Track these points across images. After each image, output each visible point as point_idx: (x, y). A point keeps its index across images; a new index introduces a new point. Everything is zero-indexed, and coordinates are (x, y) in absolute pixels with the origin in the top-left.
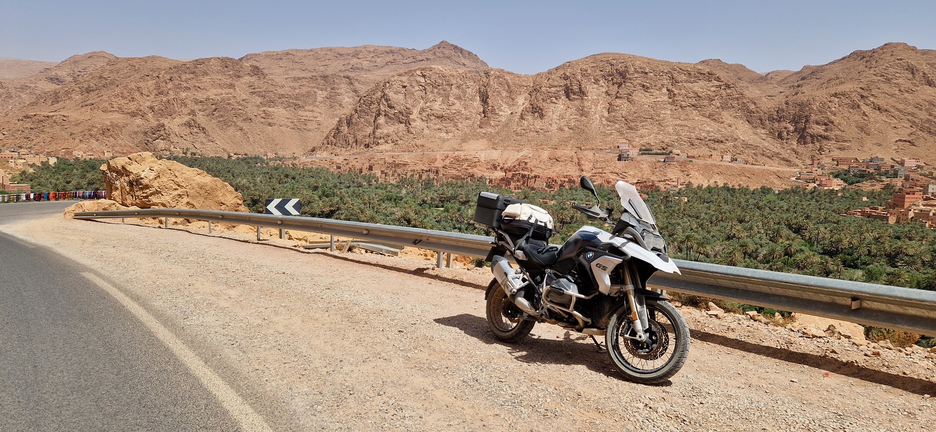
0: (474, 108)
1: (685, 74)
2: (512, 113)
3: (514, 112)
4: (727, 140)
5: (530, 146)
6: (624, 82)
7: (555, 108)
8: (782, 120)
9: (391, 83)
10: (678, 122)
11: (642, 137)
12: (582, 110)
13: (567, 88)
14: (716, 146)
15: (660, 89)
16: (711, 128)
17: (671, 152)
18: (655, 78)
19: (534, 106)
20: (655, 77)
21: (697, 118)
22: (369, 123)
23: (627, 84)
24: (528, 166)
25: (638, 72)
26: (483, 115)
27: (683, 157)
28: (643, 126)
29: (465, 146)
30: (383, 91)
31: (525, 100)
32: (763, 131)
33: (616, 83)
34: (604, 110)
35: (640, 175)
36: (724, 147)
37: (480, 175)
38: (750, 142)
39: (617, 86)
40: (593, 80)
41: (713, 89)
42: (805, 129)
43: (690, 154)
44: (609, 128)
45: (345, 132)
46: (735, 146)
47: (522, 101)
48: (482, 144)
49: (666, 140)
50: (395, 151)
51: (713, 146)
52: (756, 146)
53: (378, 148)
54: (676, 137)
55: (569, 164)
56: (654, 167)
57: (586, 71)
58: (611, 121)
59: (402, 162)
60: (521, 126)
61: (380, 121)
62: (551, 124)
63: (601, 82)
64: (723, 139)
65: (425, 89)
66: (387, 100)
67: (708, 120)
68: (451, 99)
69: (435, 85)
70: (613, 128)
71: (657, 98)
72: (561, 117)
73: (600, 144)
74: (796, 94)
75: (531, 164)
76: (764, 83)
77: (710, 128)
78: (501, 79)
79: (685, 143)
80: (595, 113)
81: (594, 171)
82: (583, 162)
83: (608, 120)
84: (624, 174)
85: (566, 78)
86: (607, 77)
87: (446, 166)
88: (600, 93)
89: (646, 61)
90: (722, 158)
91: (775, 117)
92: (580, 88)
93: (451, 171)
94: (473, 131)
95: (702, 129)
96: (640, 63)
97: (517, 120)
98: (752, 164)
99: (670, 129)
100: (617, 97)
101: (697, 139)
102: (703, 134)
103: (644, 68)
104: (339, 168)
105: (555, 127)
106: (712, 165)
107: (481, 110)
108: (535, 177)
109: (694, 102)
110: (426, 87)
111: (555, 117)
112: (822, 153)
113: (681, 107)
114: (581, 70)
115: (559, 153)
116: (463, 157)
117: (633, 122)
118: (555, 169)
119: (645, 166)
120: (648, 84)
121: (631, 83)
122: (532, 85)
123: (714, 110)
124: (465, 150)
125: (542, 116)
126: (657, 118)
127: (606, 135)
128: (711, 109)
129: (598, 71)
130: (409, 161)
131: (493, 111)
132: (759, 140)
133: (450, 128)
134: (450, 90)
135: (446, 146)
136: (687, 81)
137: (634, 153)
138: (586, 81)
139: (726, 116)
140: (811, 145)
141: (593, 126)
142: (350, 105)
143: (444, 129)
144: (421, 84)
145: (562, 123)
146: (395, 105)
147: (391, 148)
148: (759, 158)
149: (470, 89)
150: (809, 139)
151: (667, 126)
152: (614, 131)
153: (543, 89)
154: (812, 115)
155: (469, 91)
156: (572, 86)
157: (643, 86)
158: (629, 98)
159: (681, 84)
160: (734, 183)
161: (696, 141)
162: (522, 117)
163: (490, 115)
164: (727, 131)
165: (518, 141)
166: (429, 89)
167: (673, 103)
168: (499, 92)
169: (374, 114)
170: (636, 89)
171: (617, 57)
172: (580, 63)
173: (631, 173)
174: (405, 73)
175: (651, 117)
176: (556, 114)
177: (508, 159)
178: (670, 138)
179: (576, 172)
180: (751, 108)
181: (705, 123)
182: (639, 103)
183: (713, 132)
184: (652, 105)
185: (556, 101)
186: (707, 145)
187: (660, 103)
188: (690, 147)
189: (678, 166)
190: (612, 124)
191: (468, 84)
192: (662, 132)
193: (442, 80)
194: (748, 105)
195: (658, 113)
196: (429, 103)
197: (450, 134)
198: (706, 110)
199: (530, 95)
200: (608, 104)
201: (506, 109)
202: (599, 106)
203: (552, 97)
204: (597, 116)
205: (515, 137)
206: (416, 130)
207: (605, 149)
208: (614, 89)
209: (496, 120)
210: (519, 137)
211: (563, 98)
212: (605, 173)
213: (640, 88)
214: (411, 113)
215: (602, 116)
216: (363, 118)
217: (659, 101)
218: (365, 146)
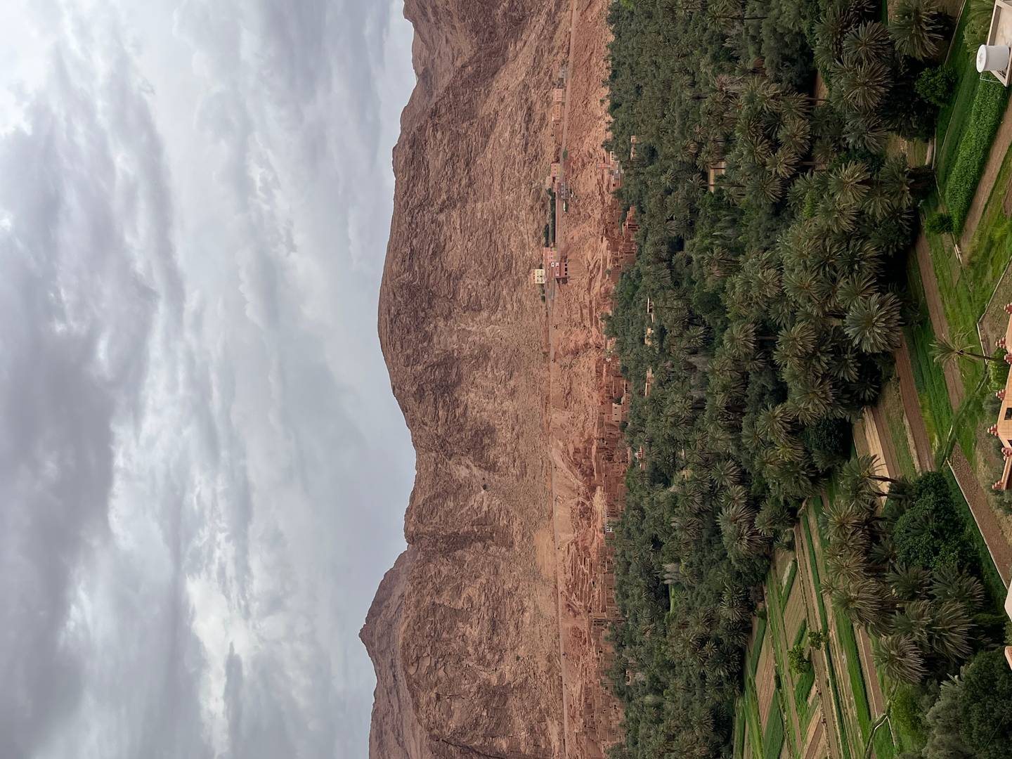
0: (477, 559)
1: (414, 185)
2: (485, 487)
3: (483, 483)
4: (527, 100)
5: (544, 448)
6: (428, 288)
7: (474, 408)
8: (491, 23)
9: (432, 725)
10: (497, 187)
11: (523, 247)
12: (477, 358)
13: (438, 388)
14: (537, 117)
15: (440, 225)
16: (506, 129)
17: (550, 192)
18: (421, 236)
19: (472, 445)
20: (419, 236)
21: (489, 156)
23: (431, 281)
24: (581, 446)
25: (411, 266)
27: (558, 169)
28: (504, 247)
29: (547, 572)
30: (448, 742)
31: (460, 464)
32: (511, 48)
33: (430, 301)
34: (478, 319)
35: (592, 240)
36: (539, 103)
37: (603, 538)
38: (529, 62)
39: (434, 301)
40: (425, 344)
41: (439, 135)
43: (552, 158)
44: (509, 306)
46: (538, 86)
47: (463, 470)
48: (542, 540)
49: (529, 201)
50: (562, 713)
51: (537, 123)
52: (537, 51)
53: (556, 750)
55: (575, 369)
56: (576, 218)
57: (408, 357)
58: (495, 303)
59: (583, 698)
60: (507, 468)
61: (505, 746)
62: (504, 413)
63: (429, 329)
65: (443, 656)
66: (464, 733)
67: (493, 136)
68: (460, 604)
69: (436, 638)
70: (508, 299)
71: (455, 228)
72: (490, 394)
73: (538, 318)
74: (448, 11)
75: (577, 443)
76: (432, 72)
77: (506, 132)
78: (424, 512)
79: (534, 170)
80: (483, 334)
81: (588, 323)
82: (572, 345)
83: (494, 311)
85: (421, 392)
86: (420, 320)
87: (586, 607)
88: (448, 329)
89: (391, 255)
90: (558, 103)
91: (487, 34)
92: (439, 365)
93: (596, 596)
94: (519, 560)
95: (508, 144)
96: (394, 264)
97: (496, 477)
98: (568, 53)
99: (510, 198)
100: (454, 297)
101: (526, 150)
102: (518, 141)
103: (404, 256)
105: (508, 405)
107: (479, 545)
108: (601, 427)
109: (462, 164)
110: (439, 653)
111: (490, 407)
113: (470, 185)
114: (408, 366)
115: (556, 391)
116: (569, 575)
117: (497, 264)
118: (586, 394)
119: (575, 233)
120: (432, 246)
121: (429, 276)
122: (434, 454)
123: (474, 130)
124: (555, 573)
125: (489, 430)
126: (490, 223)
127: (521, 311)
128: (474, 135)
129: (409, 337)
130: (580, 683)
131: (481, 523)
132: (526, 48)
133: (514, 604)
134: (443, 608)
135: (548, 610)
136: (426, 181)
137: (552, 257)
138: (426, 356)
139: (487, 108)
141: (505, 336)
143: (516, 616)
144: (433, 665)
145: (501, 391)
146: (474, 716)
147: (556, 722)
148: (557, 43)
149: (442, 568)
151: (503, 203)
152: (514, 297)
153: (440, 431)
155: (444, 570)
156: (435, 381)
157: (434, 253)
158: (456, 278)
159: (430, 190)
160: (602, 70)
161: (529, 151)
162: (492, 467)
163: (488, 529)
164: (511, 102)
165: (535, 472)
166: (442, 649)
167: (464, 200)
168: (447, 513)
170: (440, 266)
171: (384, 307)
172: (396, 369)
173: (589, 255)
174: (413, 696)
175: (488, 235)
176: (485, 405)
177: (570, 488)
178: (524, 197)
179: (591, 355)
180: (472, 71)
181: (497, 142)
182: (464, 259)
183: (512, 126)
184: (467, 236)
185: (462, 408)
186: (535, 132)
187: (463, 222)
188: (540, 160)
189: (575, 176)
190: (501, 303)
191: (433, 573)
192: (515, 212)
193: (425, 624)
194: (465, 76)
195: (481, 223)
196: (468, 648)
197: (526, 604)
198: (474, 143)
199: (452, 455)
200: (467, 313)
201: (478, 498)
202: (470, 329)
203: (455, 415)
204: (487, 330)
205: (529, 477)
206: (519, 672)
207: (547, 309)
208: (441, 305)
209: (497, 515)
210: (528, 470)
211: (456, 395)
212: (591, 302)
213: (437, 259)
214: (487, 683)
215: (488, 321)
217: (461, 225)
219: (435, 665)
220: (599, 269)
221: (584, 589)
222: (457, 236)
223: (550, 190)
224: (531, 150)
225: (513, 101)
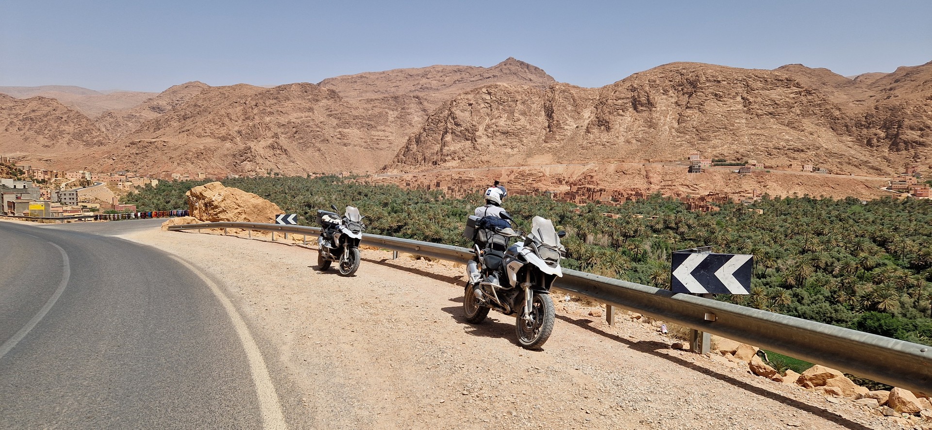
0: (539, 123)
1: (761, 81)
2: (577, 127)
3: (580, 126)
4: (809, 149)
5: (596, 159)
6: (695, 91)
7: (622, 120)
8: (871, 126)
9: (457, 101)
10: (754, 131)
11: (714, 147)
12: (650, 122)
13: (635, 100)
14: (796, 155)
15: (734, 97)
16: (791, 137)
17: (747, 163)
18: (728, 87)
19: (601, 120)
20: (728, 85)
21: (775, 127)
22: (437, 141)
23: (699, 94)
24: (594, 179)
25: (710, 81)
26: (548, 130)
27: (760, 167)
28: (715, 136)
29: (530, 161)
30: (450, 110)
31: (591, 113)
32: (849, 138)
33: (687, 93)
34: (673, 121)
35: (712, 187)
36: (805, 156)
37: (544, 190)
38: (834, 150)
39: (687, 96)
40: (662, 91)
41: (792, 96)
42: (897, 135)
43: (767, 164)
44: (679, 139)
45: (414, 150)
46: (817, 155)
47: (588, 115)
48: (548, 158)
49: (741, 150)
50: (461, 168)
51: (792, 155)
52: (841, 155)
53: (445, 165)
54: (752, 147)
55: (637, 177)
56: (727, 179)
57: (655, 81)
58: (682, 132)
59: (468, 178)
60: (587, 139)
61: (447, 139)
62: (617, 137)
63: (671, 93)
64: (804, 148)
65: (491, 106)
66: (454, 118)
67: (787, 128)
68: (516, 115)
69: (500, 102)
70: (683, 139)
71: (731, 107)
72: (629, 129)
73: (670, 156)
74: (889, 97)
75: (596, 177)
76: (852, 87)
77: (789, 137)
78: (566, 94)
79: (761, 153)
80: (664, 125)
81: (663, 184)
82: (651, 175)
83: (677, 131)
84: (695, 186)
85: (633, 89)
86: (677, 87)
87: (511, 181)
88: (670, 104)
89: (719, 69)
90: (803, 167)
91: (863, 123)
92: (648, 100)
93: (515, 186)
94: (538, 146)
95: (781, 138)
96: (712, 71)
97: (583, 133)
98: (837, 174)
99: (746, 139)
100: (687, 108)
101: (775, 148)
102: (781, 143)
103: (716, 77)
104: (408, 185)
105: (622, 139)
106: (791, 175)
107: (547, 124)
108: (601, 190)
109: (771, 109)
110: (492, 104)
111: (621, 129)
112: (918, 160)
113: (757, 115)
114: (649, 81)
115: (626, 166)
116: (527, 172)
117: (705, 132)
118: (622, 183)
119: (718, 178)
120: (721, 93)
121: (702, 92)
122: (598, 98)
123: (793, 117)
124: (530, 165)
125: (608, 129)
126: (731, 128)
127: (675, 146)
128: (790, 117)
129: (667, 81)
130: (475, 177)
131: (558, 125)
132: (844, 148)
133: (516, 143)
134: (515, 105)
135: (511, 161)
136: (763, 89)
137: (706, 164)
138: (654, 92)
139: (808, 124)
140: (904, 152)
141: (662, 137)
142: (420, 124)
143: (509, 144)
144: (487, 101)
145: (630, 135)
146: (461, 123)
147: (457, 165)
148: (845, 167)
149: (535, 104)
150: (902, 145)
151: (742, 135)
152: (684, 142)
153: (610, 101)
154: (906, 120)
155: (534, 106)
156: (639, 97)
157: (716, 95)
158: (700, 107)
159: (757, 91)
160: (816, 194)
161: (774, 150)
162: (588, 131)
163: (555, 129)
164: (808, 140)
165: (583, 154)
166: (494, 105)
167: (748, 111)
168: (565, 107)
169: (442, 132)
170: (708, 98)
171: (687, 66)
172: (648, 74)
173: (703, 185)
174: (471, 91)
175: (724, 127)
176: (623, 126)
177: (573, 173)
178: (745, 148)
179: (644, 185)
180: (835, 115)
181: (783, 131)
182: (711, 112)
183: (792, 141)
184: (725, 114)
185: (623, 113)
186: (786, 154)
187: (734, 112)
188: (767, 157)
189: (754, 177)
190: (682, 135)
191: (533, 100)
192: (737, 142)
193: (507, 96)
194: (832, 111)
195: (732, 122)
196: (494, 120)
197: (515, 149)
198: (784, 117)
199: (596, 108)
200: (678, 115)
201: (572, 123)
202: (668, 117)
203: (618, 110)
204: (667, 127)
205: (581, 150)
206: (482, 146)
207: (675, 161)
208: (684, 99)
209: (562, 134)
210: (585, 150)
211: (630, 110)
212: (675, 186)
213: (712, 97)
214: (477, 130)
215: (671, 128)
216: (431, 136)
217: (733, 110)
218: (433, 163)
219: (486, 103)
220: (693, 190)
221: (520, 180)
222: (726, 108)
224: (775, 152)
225: (810, 140)
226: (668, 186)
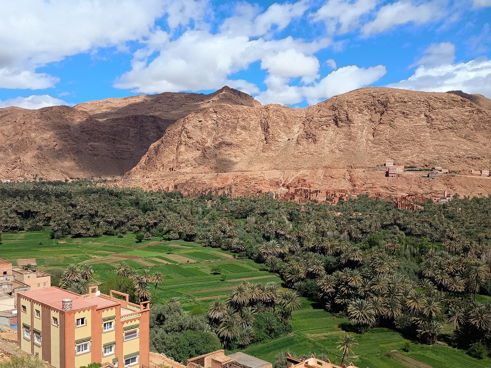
0: (257, 137)
1: (440, 102)
2: (289, 140)
3: (291, 139)
5: (307, 166)
6: (386, 110)
7: (326, 134)
9: (189, 119)
10: (437, 143)
11: (405, 156)
13: (336, 117)
14: (474, 162)
15: (418, 115)
16: (469, 147)
18: (413, 106)
19: (309, 133)
21: (454, 139)
22: (172, 151)
23: (389, 112)
25: (398, 102)
26: (265, 142)
28: (405, 147)
29: (252, 167)
30: (183, 126)
31: (300, 128)
33: (379, 112)
35: (407, 189)
36: (482, 163)
37: (267, 191)
39: (379, 114)
40: (358, 110)
41: (467, 114)
43: (451, 170)
44: (375, 149)
47: (297, 130)
48: (266, 165)
49: (428, 158)
50: (194, 174)
51: (471, 162)
53: (180, 171)
54: (437, 156)
55: (343, 180)
56: (419, 181)
57: (352, 102)
58: (377, 143)
59: (200, 182)
60: (298, 150)
61: (181, 150)
62: (323, 148)
63: (365, 112)
64: (480, 156)
65: (217, 123)
66: (186, 133)
67: (465, 140)
68: (238, 130)
69: (225, 120)
70: (379, 149)
71: (416, 123)
72: (332, 141)
73: (368, 163)
75: (309, 181)
77: (467, 147)
78: (278, 112)
79: (445, 161)
80: (362, 138)
81: (365, 186)
82: (355, 179)
83: (373, 142)
84: (393, 188)
85: (334, 109)
86: (370, 107)
87: (237, 183)
88: (365, 121)
89: (404, 92)
90: (481, 172)
92: (347, 117)
93: (241, 188)
94: (257, 155)
95: (460, 148)
96: (399, 94)
97: (294, 145)
99: (431, 149)
100: (380, 124)
101: (457, 157)
102: (461, 153)
103: (403, 98)
104: (150, 187)
105: (327, 150)
106: (472, 178)
107: (263, 138)
108: (316, 191)
109: (451, 125)
110: (218, 121)
111: (326, 141)
113: (439, 130)
114: (347, 102)
115: (334, 172)
116: (250, 177)
117: (397, 144)
119: (411, 181)
120: (408, 112)
121: (392, 111)
122: (305, 116)
123: (469, 131)
124: (252, 171)
125: (315, 141)
126: (418, 140)
127: (373, 156)
128: (465, 132)
129: (361, 102)
130: (206, 181)
131: (273, 138)
133: (238, 153)
134: (237, 122)
136: (442, 108)
137: (399, 170)
138: (352, 111)
139: (481, 137)
141: (360, 148)
143: (234, 154)
144: (214, 119)
145: (333, 146)
146: (193, 137)
147: (191, 171)
149: (254, 121)
151: (428, 146)
152: (379, 152)
153: (315, 119)
155: (253, 123)
156: (340, 115)
157: (404, 113)
158: (391, 124)
159: (438, 110)
161: (455, 158)
162: (298, 142)
163: (271, 142)
164: (482, 150)
165: (297, 162)
166: (220, 122)
167: (431, 127)
168: (277, 123)
169: (177, 144)
170: (397, 116)
171: (378, 90)
172: (346, 97)
173: (399, 187)
174: (201, 110)
175: (412, 139)
176: (327, 139)
177: (288, 177)
178: (431, 156)
179: (350, 187)
181: (462, 142)
182: (400, 127)
183: (470, 150)
184: (412, 129)
185: (326, 128)
186: (466, 161)
187: (419, 127)
188: (450, 164)
189: (441, 180)
190: (377, 146)
191: (252, 117)
192: (423, 152)
193: (230, 114)
195: (418, 135)
196: (220, 134)
197: (238, 158)
198: (462, 131)
199: (304, 124)
200: (373, 130)
201: (284, 137)
202: (365, 131)
203: (323, 125)
204: (364, 139)
205: (293, 159)
206: (211, 155)
207: (373, 167)
208: (377, 117)
209: (276, 146)
210: (297, 159)
211: (332, 126)
212: (376, 188)
213: (400, 115)
214: (206, 142)
215: (368, 140)
216: (168, 147)
217: (418, 125)
218: (170, 169)
220: (393, 191)
221: (244, 183)
222: (412, 124)
223: (434, 168)
224: (456, 160)
225: (484, 150)
226: (370, 188)
